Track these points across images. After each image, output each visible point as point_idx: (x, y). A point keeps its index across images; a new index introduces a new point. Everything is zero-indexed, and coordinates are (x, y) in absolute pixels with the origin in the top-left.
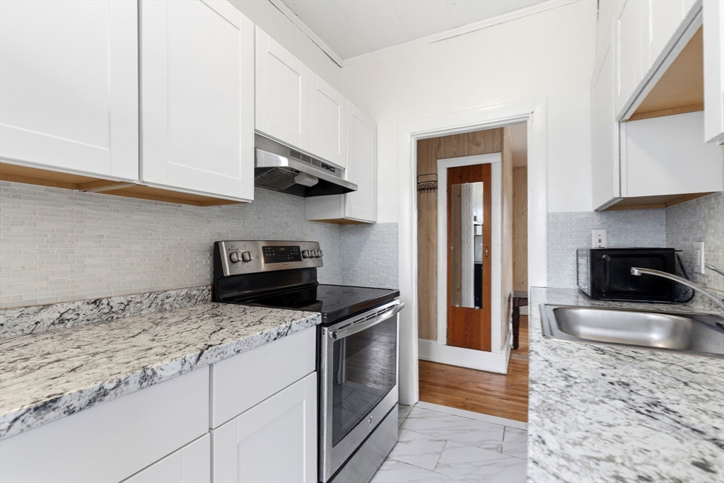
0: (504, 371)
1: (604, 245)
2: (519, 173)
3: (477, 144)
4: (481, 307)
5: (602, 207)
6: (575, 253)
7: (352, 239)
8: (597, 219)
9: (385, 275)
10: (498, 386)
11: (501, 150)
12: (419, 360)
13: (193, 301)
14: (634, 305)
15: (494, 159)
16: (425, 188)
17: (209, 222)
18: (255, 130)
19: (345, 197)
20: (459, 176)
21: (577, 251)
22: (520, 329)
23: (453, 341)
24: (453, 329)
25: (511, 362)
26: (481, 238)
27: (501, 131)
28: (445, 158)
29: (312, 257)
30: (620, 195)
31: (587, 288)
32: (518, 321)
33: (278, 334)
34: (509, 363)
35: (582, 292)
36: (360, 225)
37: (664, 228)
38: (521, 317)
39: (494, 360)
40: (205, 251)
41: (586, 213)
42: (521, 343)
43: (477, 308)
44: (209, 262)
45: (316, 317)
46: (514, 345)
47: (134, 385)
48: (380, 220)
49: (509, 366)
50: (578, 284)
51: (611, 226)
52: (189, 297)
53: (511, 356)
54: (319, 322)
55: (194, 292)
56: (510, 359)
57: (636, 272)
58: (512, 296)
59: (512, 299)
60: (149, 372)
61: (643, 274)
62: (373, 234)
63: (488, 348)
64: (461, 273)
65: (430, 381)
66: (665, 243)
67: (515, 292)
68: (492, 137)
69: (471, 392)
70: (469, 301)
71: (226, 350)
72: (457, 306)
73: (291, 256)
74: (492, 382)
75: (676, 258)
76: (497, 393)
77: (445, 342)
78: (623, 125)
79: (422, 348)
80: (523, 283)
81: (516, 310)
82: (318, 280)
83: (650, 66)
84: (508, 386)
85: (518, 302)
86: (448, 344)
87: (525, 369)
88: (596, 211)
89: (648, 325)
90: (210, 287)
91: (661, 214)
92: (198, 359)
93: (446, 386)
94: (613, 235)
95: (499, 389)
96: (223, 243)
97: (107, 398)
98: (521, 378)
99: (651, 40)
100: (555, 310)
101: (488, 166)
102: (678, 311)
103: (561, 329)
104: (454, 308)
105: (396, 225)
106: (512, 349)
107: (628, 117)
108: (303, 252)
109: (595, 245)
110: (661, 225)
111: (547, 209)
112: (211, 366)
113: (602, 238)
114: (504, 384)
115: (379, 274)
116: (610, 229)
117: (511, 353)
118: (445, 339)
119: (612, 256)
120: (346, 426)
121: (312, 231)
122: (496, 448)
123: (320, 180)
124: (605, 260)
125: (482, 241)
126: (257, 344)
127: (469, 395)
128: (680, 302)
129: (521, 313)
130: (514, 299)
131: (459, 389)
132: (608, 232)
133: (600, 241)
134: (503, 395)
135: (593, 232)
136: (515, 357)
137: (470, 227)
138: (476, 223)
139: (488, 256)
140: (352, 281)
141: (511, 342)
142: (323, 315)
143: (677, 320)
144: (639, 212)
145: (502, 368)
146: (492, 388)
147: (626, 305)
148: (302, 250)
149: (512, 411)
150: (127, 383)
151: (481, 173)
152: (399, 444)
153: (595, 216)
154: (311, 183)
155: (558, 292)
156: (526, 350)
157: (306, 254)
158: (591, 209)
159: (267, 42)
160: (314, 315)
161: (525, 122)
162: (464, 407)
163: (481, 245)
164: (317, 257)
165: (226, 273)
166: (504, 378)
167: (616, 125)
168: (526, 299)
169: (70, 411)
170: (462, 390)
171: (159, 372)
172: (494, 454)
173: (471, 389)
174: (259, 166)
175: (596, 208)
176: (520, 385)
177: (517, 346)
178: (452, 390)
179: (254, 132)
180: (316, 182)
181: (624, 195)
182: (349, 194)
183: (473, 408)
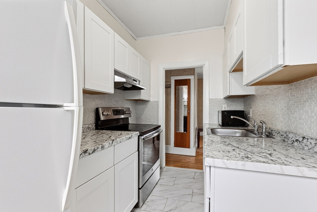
0: (194, 155)
1: (226, 109)
2: (200, 81)
3: (185, 71)
4: (187, 132)
5: (225, 97)
6: (217, 112)
7: (140, 107)
8: (224, 101)
9: (153, 120)
10: (193, 160)
11: (194, 74)
12: (166, 153)
13: (90, 129)
14: (233, 128)
15: (191, 77)
16: (168, 87)
17: (94, 100)
18: (115, 69)
19: (140, 91)
20: (179, 83)
21: (218, 111)
22: (200, 141)
23: (177, 145)
24: (176, 141)
25: (197, 152)
26: (187, 106)
27: (194, 69)
28: (174, 76)
29: (127, 114)
30: (229, 94)
31: (221, 123)
32: (199, 138)
33: (129, 138)
34: (196, 152)
35: (219, 125)
36: (144, 101)
37: (243, 104)
38: (200, 137)
39: (191, 151)
40: (93, 111)
41: (221, 99)
42: (200, 146)
43: (185, 132)
44: (94, 115)
45: (138, 133)
46: (198, 146)
47: (100, 149)
48: (151, 100)
49: (196, 153)
50: (218, 122)
51: (228, 103)
52: (89, 128)
53: (197, 150)
54: (139, 135)
55: (90, 126)
56: (196, 151)
57: (232, 117)
58: (197, 128)
59: (197, 129)
60: (103, 146)
61: (234, 118)
62: (149, 105)
63: (189, 147)
64: (179, 120)
65: (168, 160)
66: (243, 109)
67: (198, 127)
68: (191, 71)
69: (184, 162)
70: (182, 130)
71: (118, 141)
72: (178, 132)
73: (121, 113)
74: (190, 159)
75: (245, 114)
76: (192, 162)
77: (173, 146)
78: (230, 73)
79: (167, 149)
80: (201, 124)
81: (199, 133)
82: (129, 122)
83: (237, 57)
84: (196, 160)
85: (200, 130)
86: (175, 146)
87: (202, 154)
88: (224, 98)
89: (236, 133)
90: (95, 124)
91: (242, 99)
92: (112, 143)
93: (175, 161)
94: (229, 106)
95: (193, 161)
96: (100, 108)
97: (96, 151)
98: (200, 157)
99: (235, 53)
100: (211, 129)
101: (189, 80)
102: (244, 129)
103: (212, 133)
104: (177, 133)
105: (158, 102)
106: (197, 148)
107: (231, 71)
108: (125, 111)
109: (224, 109)
110: (242, 103)
111: (209, 97)
112: (114, 145)
113: (226, 107)
114: (194, 159)
115: (151, 120)
116: (228, 104)
117: (197, 149)
118: (174, 145)
119: (227, 113)
120: (146, 170)
121: (126, 103)
122: (193, 178)
123: (133, 85)
124: (226, 114)
125: (187, 107)
126: (124, 140)
127: (182, 163)
128: (245, 127)
129: (200, 135)
130: (198, 129)
131: (179, 162)
132: (227, 105)
133: (225, 108)
134: (194, 163)
135: (223, 105)
136: (198, 150)
137: (182, 102)
138: (184, 100)
139: (189, 113)
140: (140, 123)
141: (197, 146)
142: (140, 132)
143: (243, 131)
144: (236, 99)
145: (194, 154)
146: (190, 161)
147: (231, 128)
148: (124, 111)
149: (197, 167)
150: (99, 148)
151: (187, 82)
152: (160, 180)
153: (224, 100)
154: (129, 86)
155: (212, 125)
156: (202, 148)
157: (126, 112)
158: (222, 97)
159: (118, 37)
160: (137, 132)
161: (202, 67)
162: (181, 167)
163: (187, 109)
164: (129, 113)
165: (101, 119)
166: (194, 158)
167: (228, 73)
168: (202, 129)
169: (89, 154)
170: (180, 162)
171: (105, 146)
172: (192, 180)
173: (183, 161)
174: (115, 81)
175: (224, 97)
176: (200, 159)
177: (199, 146)
178: (177, 162)
179: (114, 69)
180: (131, 86)
181: (230, 95)
182: (142, 90)
183: (184, 167)
